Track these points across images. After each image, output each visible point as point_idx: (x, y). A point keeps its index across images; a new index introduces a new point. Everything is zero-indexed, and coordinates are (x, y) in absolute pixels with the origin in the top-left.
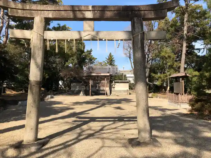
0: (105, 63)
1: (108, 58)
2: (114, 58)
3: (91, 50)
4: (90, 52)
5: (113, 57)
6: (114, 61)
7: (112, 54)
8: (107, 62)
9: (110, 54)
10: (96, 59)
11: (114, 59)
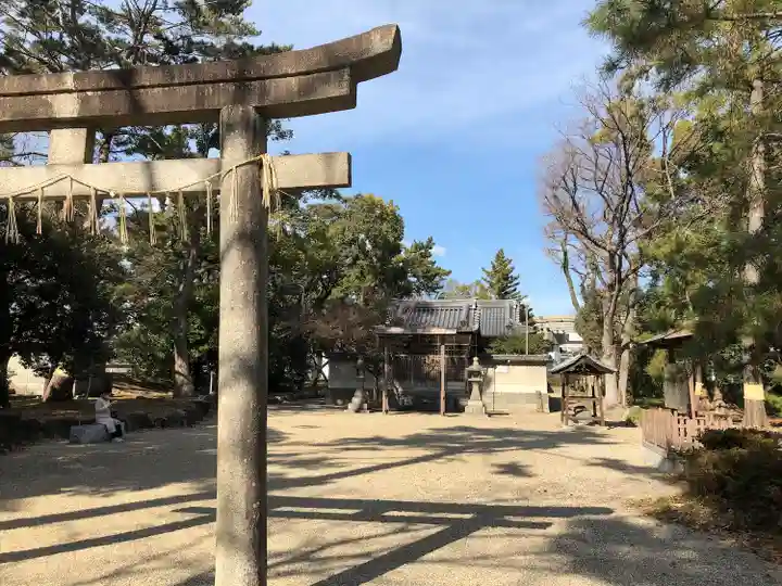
0: (482, 288)
1: (490, 269)
2: (513, 268)
3: (430, 240)
4: (424, 249)
5: (509, 267)
6: (516, 282)
7: (507, 256)
8: (487, 285)
9: (500, 256)
10: (450, 272)
11: (514, 274)
